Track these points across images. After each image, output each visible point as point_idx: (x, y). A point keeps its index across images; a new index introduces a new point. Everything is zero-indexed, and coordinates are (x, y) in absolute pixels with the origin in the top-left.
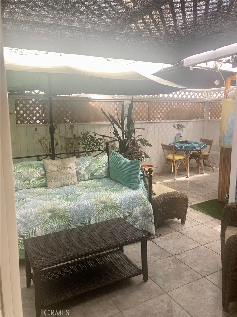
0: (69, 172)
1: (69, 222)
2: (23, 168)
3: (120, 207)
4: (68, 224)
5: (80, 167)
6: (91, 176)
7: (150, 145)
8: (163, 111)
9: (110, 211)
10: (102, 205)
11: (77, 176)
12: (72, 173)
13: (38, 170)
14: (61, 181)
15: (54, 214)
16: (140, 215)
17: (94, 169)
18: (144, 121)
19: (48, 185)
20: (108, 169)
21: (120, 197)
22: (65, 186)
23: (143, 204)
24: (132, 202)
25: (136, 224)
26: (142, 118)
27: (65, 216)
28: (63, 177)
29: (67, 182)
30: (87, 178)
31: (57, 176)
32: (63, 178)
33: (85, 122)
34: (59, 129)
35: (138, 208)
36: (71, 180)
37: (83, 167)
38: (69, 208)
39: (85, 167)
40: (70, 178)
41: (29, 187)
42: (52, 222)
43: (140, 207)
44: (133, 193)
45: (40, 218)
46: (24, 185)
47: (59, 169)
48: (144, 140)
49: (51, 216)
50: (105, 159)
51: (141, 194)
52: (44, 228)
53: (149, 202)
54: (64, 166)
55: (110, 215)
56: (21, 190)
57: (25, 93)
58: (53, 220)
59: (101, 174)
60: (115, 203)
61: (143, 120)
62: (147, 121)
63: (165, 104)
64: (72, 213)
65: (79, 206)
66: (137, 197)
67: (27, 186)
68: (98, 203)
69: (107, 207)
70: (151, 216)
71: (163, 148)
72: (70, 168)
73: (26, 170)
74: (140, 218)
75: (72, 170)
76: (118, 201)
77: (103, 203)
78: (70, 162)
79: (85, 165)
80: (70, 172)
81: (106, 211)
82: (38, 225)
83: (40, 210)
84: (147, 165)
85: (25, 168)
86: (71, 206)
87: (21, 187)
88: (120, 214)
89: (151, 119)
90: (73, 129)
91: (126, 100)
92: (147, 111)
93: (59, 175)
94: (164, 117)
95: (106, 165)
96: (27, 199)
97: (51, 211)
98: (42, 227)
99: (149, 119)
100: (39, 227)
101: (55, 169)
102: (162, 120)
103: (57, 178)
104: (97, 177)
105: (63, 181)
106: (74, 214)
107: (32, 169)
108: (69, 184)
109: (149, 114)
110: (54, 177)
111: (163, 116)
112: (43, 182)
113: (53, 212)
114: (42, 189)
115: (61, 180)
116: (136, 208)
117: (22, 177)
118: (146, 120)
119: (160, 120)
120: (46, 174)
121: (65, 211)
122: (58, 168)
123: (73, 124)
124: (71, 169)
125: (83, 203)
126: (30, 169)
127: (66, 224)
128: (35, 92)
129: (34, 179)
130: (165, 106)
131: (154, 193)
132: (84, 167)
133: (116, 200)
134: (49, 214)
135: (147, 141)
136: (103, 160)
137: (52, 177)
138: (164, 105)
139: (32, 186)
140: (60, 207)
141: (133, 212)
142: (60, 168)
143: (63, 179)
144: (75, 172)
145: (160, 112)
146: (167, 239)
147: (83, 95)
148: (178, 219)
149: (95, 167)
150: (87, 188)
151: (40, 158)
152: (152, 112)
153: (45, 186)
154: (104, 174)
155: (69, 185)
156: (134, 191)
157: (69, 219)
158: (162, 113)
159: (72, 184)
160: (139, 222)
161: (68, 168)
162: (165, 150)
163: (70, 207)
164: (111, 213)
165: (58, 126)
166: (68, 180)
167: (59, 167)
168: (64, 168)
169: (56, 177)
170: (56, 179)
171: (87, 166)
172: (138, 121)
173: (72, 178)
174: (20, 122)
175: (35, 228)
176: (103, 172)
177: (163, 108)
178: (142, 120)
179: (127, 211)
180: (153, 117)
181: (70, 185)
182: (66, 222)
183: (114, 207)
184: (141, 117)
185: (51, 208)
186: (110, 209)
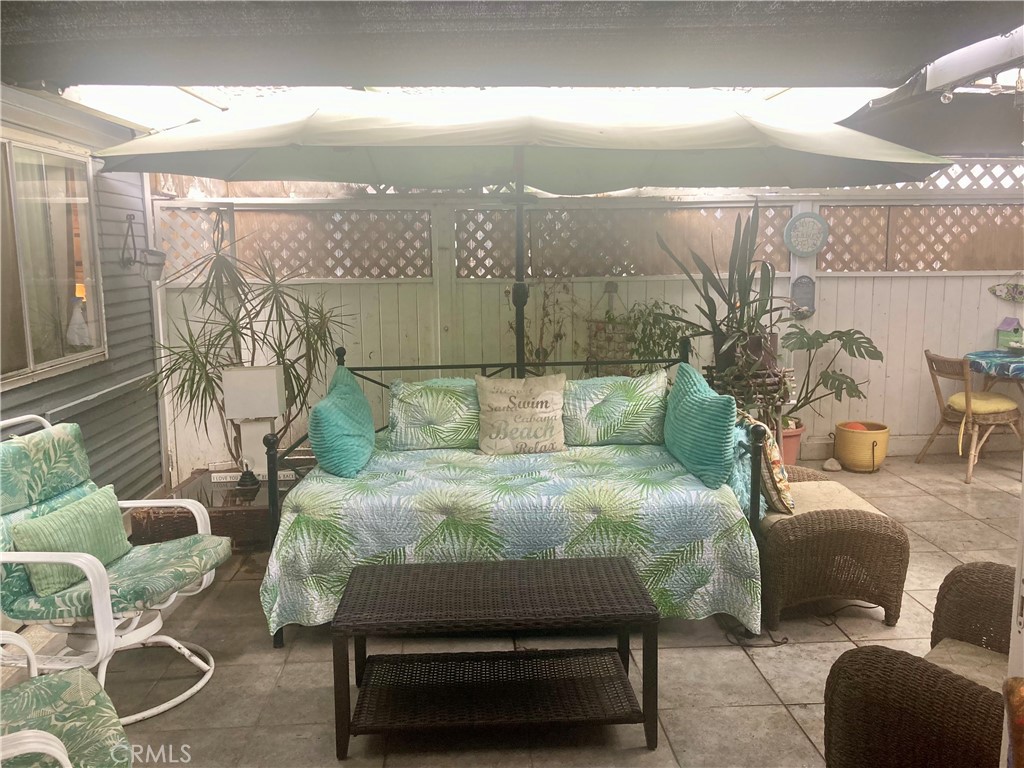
0: (541, 415)
1: (493, 548)
2: (424, 394)
3: (650, 530)
4: (490, 553)
5: (575, 405)
6: (606, 432)
7: (876, 355)
8: (947, 239)
9: (615, 538)
10: (592, 517)
11: (564, 429)
12: (548, 420)
13: (462, 403)
14: (513, 439)
15: (454, 517)
16: (717, 565)
17: (617, 415)
18: (867, 270)
19: (482, 446)
20: (661, 420)
21: (650, 500)
22: (524, 453)
23: (728, 533)
24: (689, 523)
25: (701, 590)
26: (858, 261)
27: (482, 529)
28: (521, 427)
29: (531, 443)
30: (593, 438)
31: (506, 422)
32: (520, 430)
33: (653, 274)
34: (571, 292)
35: (708, 543)
36: (542, 439)
37: (585, 404)
38: (496, 508)
39: (590, 405)
40: (540, 433)
41: (436, 445)
42: (448, 539)
43: (717, 540)
44: (698, 495)
45: (417, 523)
46: (421, 439)
47: (511, 405)
48: (857, 336)
49: (446, 525)
50: (654, 386)
51: (723, 502)
52: (426, 550)
53: (747, 530)
54: (527, 396)
55: (615, 550)
56: (414, 450)
57: (485, 191)
58: (450, 534)
59: (638, 431)
60: (632, 516)
61: (863, 266)
62: (879, 273)
63: (958, 211)
64: (502, 525)
65: (522, 509)
66: (709, 509)
67: (430, 441)
68: (578, 506)
69: (605, 523)
70: (751, 576)
71: (931, 368)
72: (545, 404)
73: (430, 399)
74: (715, 576)
75: (548, 410)
76: (641, 511)
77: (596, 510)
78: (547, 387)
79: (592, 400)
80: (544, 416)
81: (601, 535)
82: (410, 541)
83: (420, 503)
84: (863, 424)
85: (429, 394)
86: (501, 503)
87: (415, 442)
88: (645, 551)
89: (895, 265)
90: (615, 294)
91: (799, 201)
92: (881, 238)
93: (511, 421)
94: (951, 259)
95: (657, 405)
96: (410, 473)
97: (444, 510)
98: (420, 547)
99: (888, 264)
100: (414, 546)
101: (504, 402)
102: (941, 269)
103: (504, 429)
104: (625, 439)
105: (519, 440)
106: (507, 529)
107: (447, 398)
108: (536, 448)
109: (888, 248)
110: (496, 424)
111: (946, 256)
112: (472, 437)
113: (452, 513)
114: (464, 453)
115: (515, 436)
116: (702, 542)
117: (419, 417)
118: (875, 269)
119: (933, 269)
120: (482, 416)
121: (482, 516)
122: (510, 400)
123: (613, 279)
124: (546, 407)
125: (534, 501)
126: (440, 397)
127: (483, 551)
128: (509, 187)
129: (449, 425)
130: (957, 220)
131: (787, 508)
132: (588, 406)
133: (637, 509)
134: (441, 518)
135: (869, 341)
136: (648, 390)
137: (492, 425)
138: (953, 216)
139: (443, 444)
140: (472, 503)
141: (692, 552)
142: (516, 401)
143: (522, 433)
144: (559, 417)
145: (935, 242)
146: (800, 656)
147: (649, 191)
148: (874, 605)
149: (620, 409)
150: (578, 467)
151: (489, 371)
152: (899, 239)
153: (474, 446)
154: (648, 432)
155: (536, 452)
156: (703, 490)
157: (493, 538)
158: (943, 243)
159: (545, 451)
160: (709, 587)
161: (539, 406)
162: (940, 379)
163: (497, 506)
164: (618, 544)
165: (570, 284)
166: (536, 436)
167: (512, 399)
168: (526, 404)
169: (503, 426)
170: (502, 431)
171: (596, 403)
172: (842, 270)
173: (548, 434)
174: (466, 272)
175: (404, 548)
176: (644, 424)
177: (948, 229)
178: (858, 270)
179: (672, 545)
180: (905, 258)
181: (541, 452)
182: (483, 546)
183: (626, 527)
184: (855, 258)
185: (447, 501)
186: (616, 532)
